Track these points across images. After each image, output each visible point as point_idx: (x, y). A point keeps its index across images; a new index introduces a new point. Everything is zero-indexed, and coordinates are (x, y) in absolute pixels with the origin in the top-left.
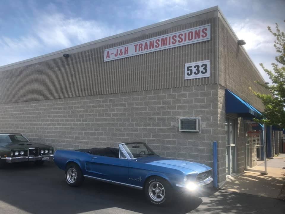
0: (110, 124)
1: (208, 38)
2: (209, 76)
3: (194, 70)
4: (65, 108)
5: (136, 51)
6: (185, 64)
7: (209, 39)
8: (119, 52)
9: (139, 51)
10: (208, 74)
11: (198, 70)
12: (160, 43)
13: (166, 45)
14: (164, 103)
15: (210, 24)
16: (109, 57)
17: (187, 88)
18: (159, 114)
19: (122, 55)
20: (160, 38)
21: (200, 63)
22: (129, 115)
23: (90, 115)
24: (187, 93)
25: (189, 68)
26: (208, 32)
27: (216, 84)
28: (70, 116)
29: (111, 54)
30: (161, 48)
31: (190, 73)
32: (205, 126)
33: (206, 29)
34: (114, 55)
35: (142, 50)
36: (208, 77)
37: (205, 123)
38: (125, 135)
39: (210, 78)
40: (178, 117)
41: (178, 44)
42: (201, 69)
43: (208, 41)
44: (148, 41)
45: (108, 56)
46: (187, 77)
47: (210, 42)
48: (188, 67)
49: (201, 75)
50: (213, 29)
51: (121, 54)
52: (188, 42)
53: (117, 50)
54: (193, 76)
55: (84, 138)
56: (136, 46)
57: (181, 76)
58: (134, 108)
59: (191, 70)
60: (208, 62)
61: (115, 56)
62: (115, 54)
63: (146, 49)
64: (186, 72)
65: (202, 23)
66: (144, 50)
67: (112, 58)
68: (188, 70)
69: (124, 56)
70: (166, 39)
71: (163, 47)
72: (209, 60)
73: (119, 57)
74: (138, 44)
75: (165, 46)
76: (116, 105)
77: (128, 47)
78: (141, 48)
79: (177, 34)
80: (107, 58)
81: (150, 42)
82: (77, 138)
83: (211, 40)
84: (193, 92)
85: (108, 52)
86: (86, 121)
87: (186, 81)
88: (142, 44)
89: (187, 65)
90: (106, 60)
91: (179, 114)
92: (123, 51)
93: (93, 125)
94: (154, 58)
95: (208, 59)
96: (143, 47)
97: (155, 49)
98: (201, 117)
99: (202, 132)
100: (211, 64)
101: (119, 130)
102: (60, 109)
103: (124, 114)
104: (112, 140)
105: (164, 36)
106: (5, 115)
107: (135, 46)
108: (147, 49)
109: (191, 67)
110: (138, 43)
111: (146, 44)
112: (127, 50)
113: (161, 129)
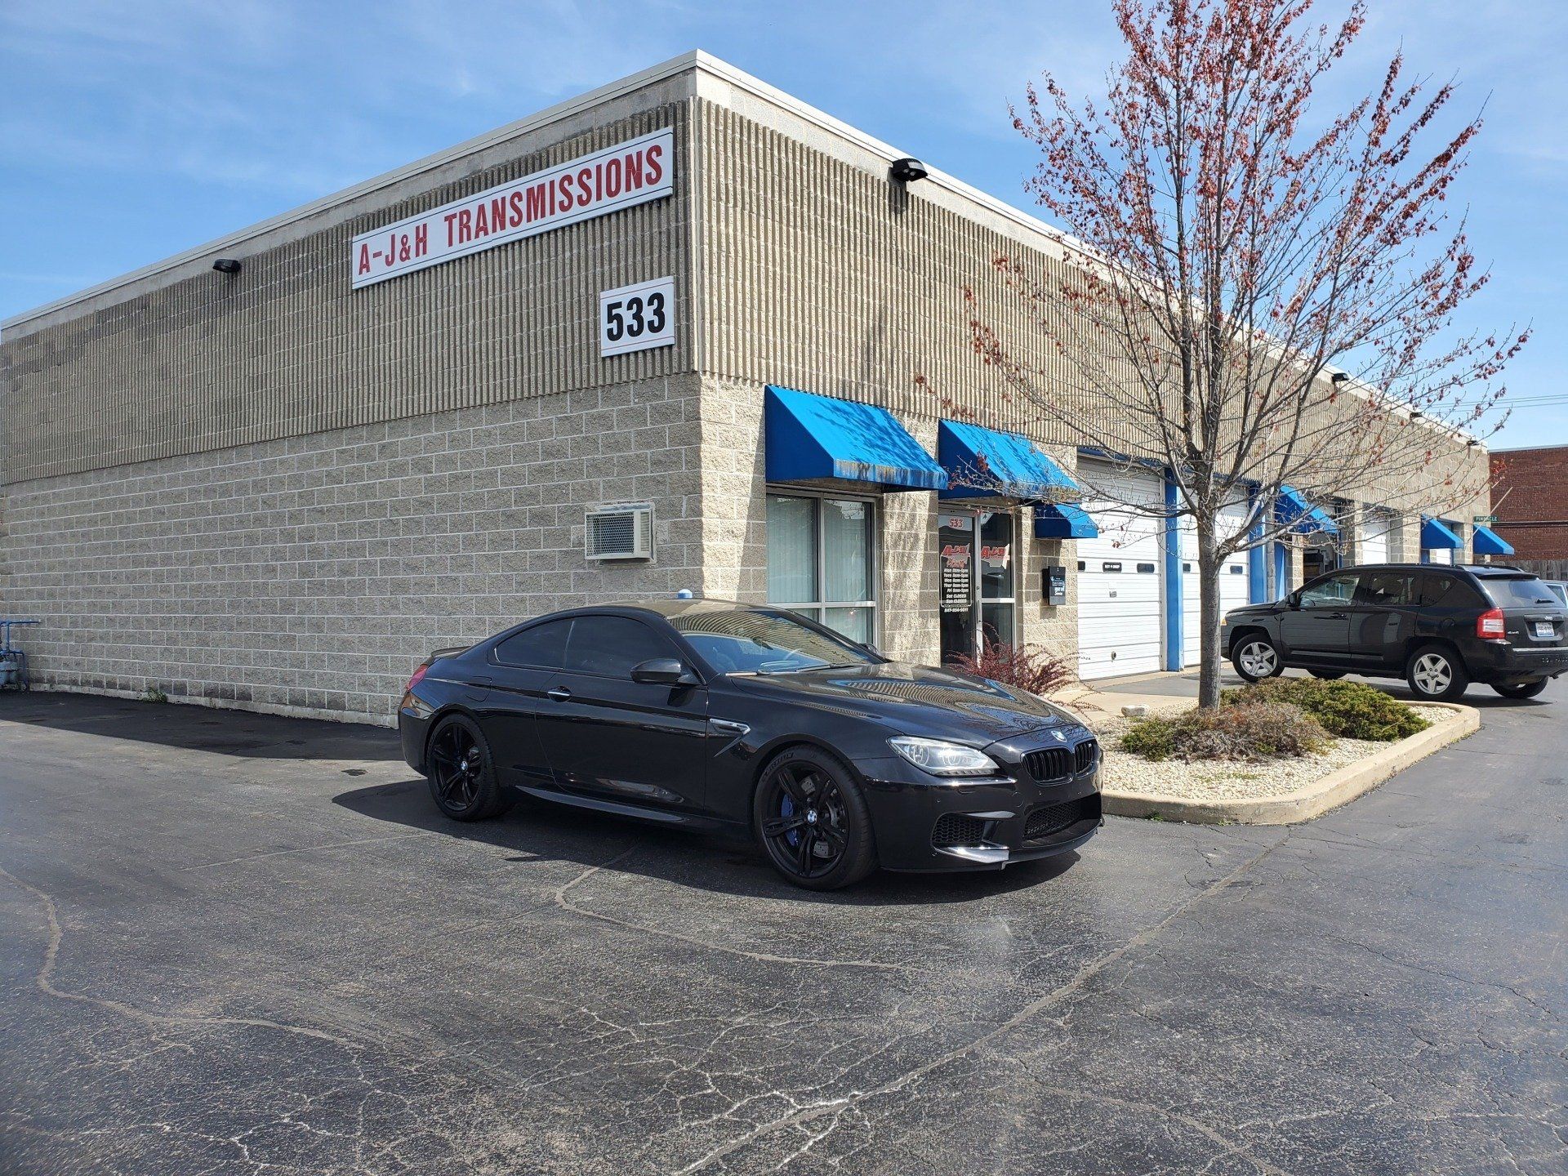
0: (385, 544)
1: (665, 186)
2: (672, 341)
3: (628, 319)
4: (242, 489)
5: (450, 244)
6: (603, 295)
7: (670, 191)
8: (398, 247)
9: (461, 241)
10: (667, 336)
11: (638, 317)
12: (523, 206)
13: (543, 215)
14: (548, 453)
15: (670, 128)
16: (368, 271)
17: (614, 391)
18: (533, 496)
19: (408, 258)
20: (522, 184)
21: (643, 290)
22: (444, 505)
23: (321, 511)
24: (614, 410)
25: (615, 312)
26: (666, 161)
27: (694, 372)
28: (259, 520)
29: (375, 255)
30: (527, 228)
31: (615, 332)
32: (666, 536)
33: (657, 150)
34: (382, 258)
35: (469, 239)
36: (670, 347)
37: (666, 524)
38: (432, 586)
39: (675, 349)
40: (588, 504)
41: (577, 213)
42: (648, 314)
43: (668, 198)
44: (486, 198)
45: (365, 266)
46: (608, 348)
47: (673, 201)
48: (611, 307)
49: (647, 340)
50: (680, 148)
51: (404, 255)
52: (607, 205)
53: (393, 237)
54: (627, 344)
55: (309, 607)
56: (449, 219)
57: (592, 341)
58: (457, 477)
59: (619, 318)
60: (665, 285)
61: (389, 263)
62: (387, 257)
63: (482, 233)
64: (604, 326)
65: (648, 122)
66: (477, 236)
67: (379, 271)
68: (610, 319)
69: (415, 263)
70: (542, 187)
71: (534, 223)
72: (671, 279)
73: (400, 268)
74: (457, 211)
75: (540, 221)
76: (400, 469)
77: (425, 226)
78: (465, 230)
79: (573, 168)
80: (361, 273)
81: (495, 203)
82: (287, 607)
83: (676, 194)
84: (632, 405)
85: (365, 248)
86: (311, 538)
87: (608, 362)
88: (467, 213)
89: (607, 297)
90: (359, 280)
91: (591, 494)
92: (412, 243)
93: (333, 551)
94: (510, 269)
95: (669, 274)
96: (473, 225)
97: (509, 234)
98: (653, 500)
99: (659, 560)
100: (677, 295)
101: (414, 568)
102: (226, 492)
103: (427, 504)
104: (395, 607)
105: (533, 180)
106: (46, 527)
107: (446, 219)
108: (486, 233)
109: (619, 305)
110: (455, 207)
111: (482, 208)
112: (421, 240)
113: (540, 557)
